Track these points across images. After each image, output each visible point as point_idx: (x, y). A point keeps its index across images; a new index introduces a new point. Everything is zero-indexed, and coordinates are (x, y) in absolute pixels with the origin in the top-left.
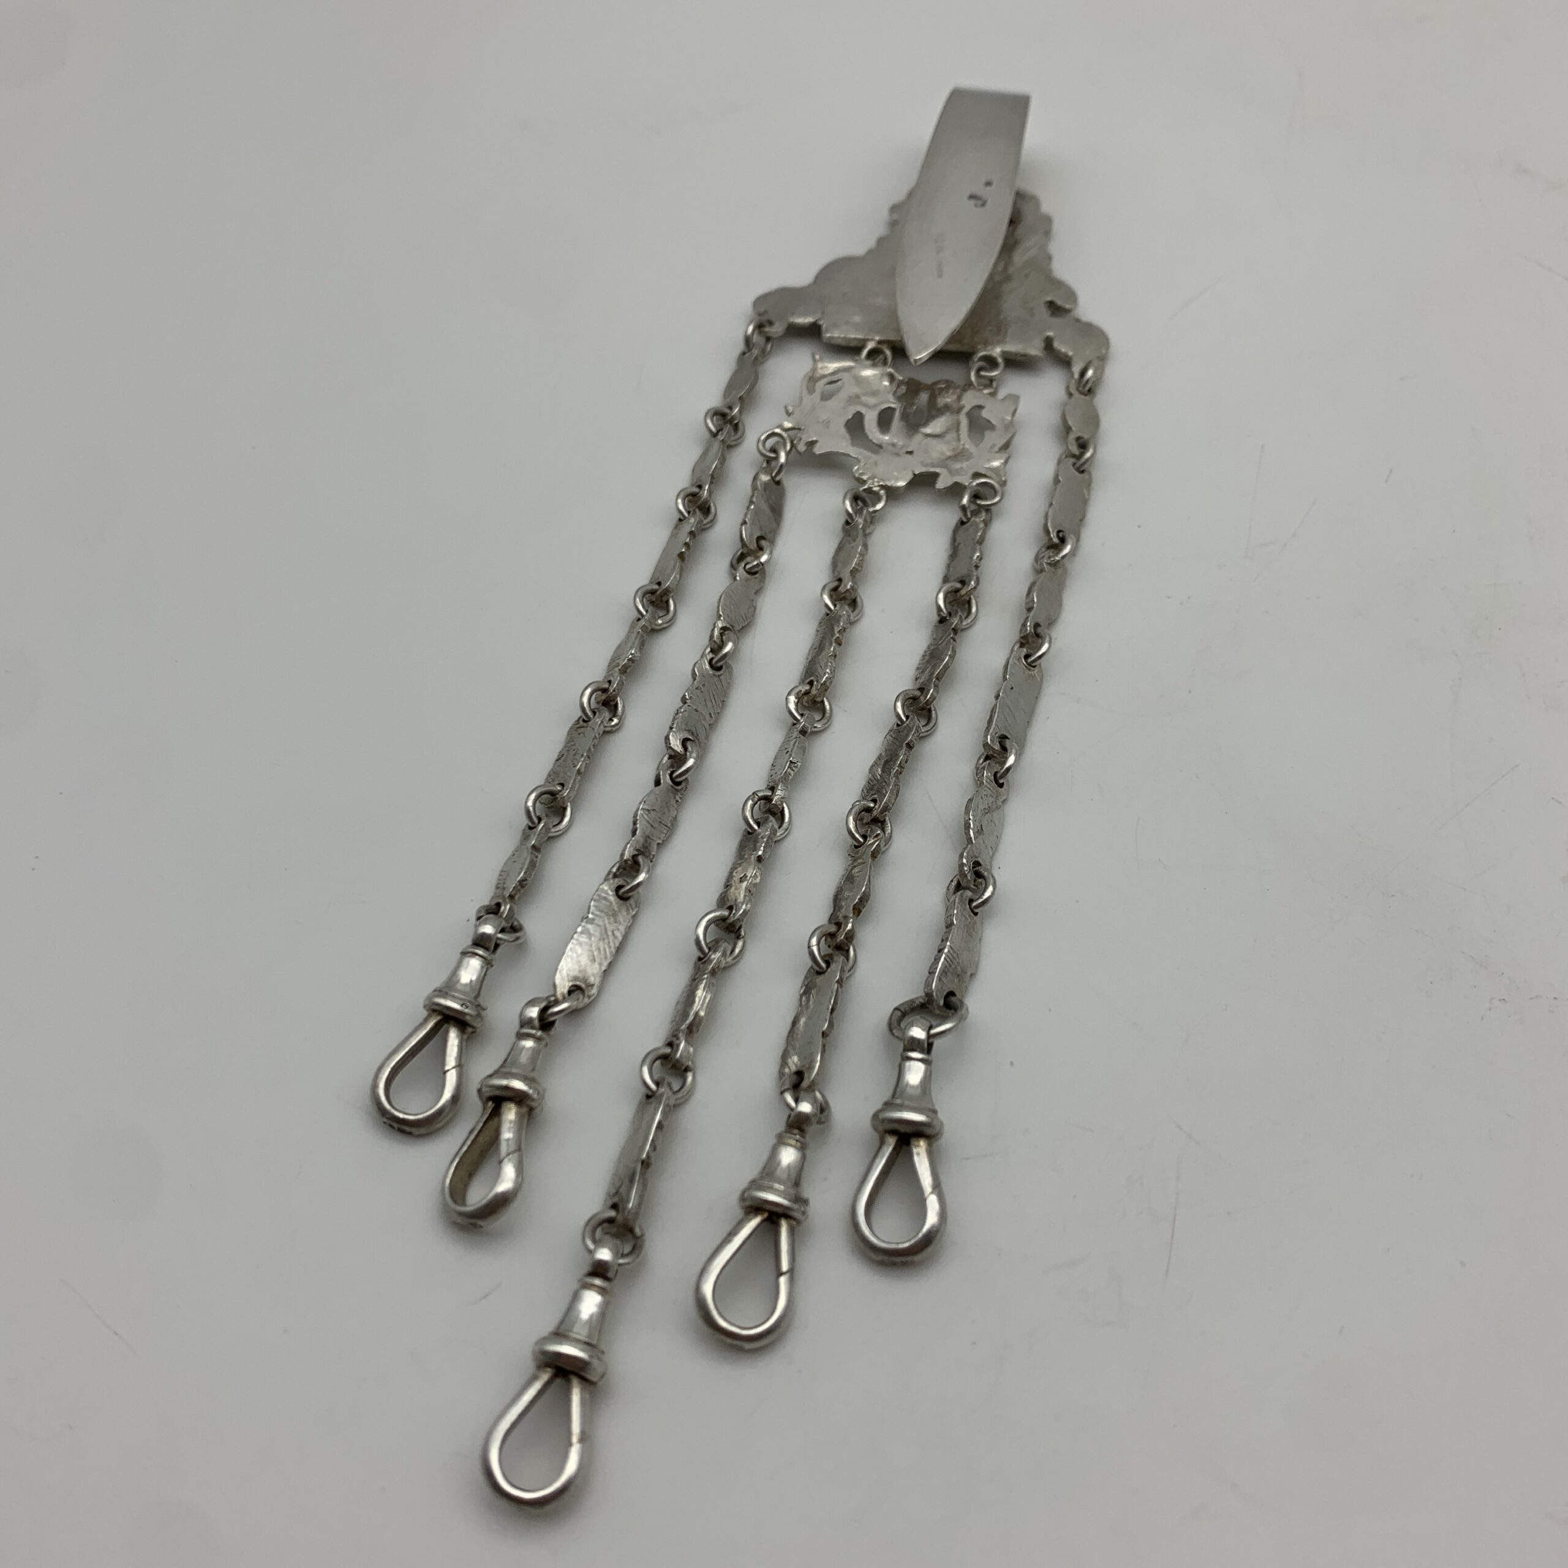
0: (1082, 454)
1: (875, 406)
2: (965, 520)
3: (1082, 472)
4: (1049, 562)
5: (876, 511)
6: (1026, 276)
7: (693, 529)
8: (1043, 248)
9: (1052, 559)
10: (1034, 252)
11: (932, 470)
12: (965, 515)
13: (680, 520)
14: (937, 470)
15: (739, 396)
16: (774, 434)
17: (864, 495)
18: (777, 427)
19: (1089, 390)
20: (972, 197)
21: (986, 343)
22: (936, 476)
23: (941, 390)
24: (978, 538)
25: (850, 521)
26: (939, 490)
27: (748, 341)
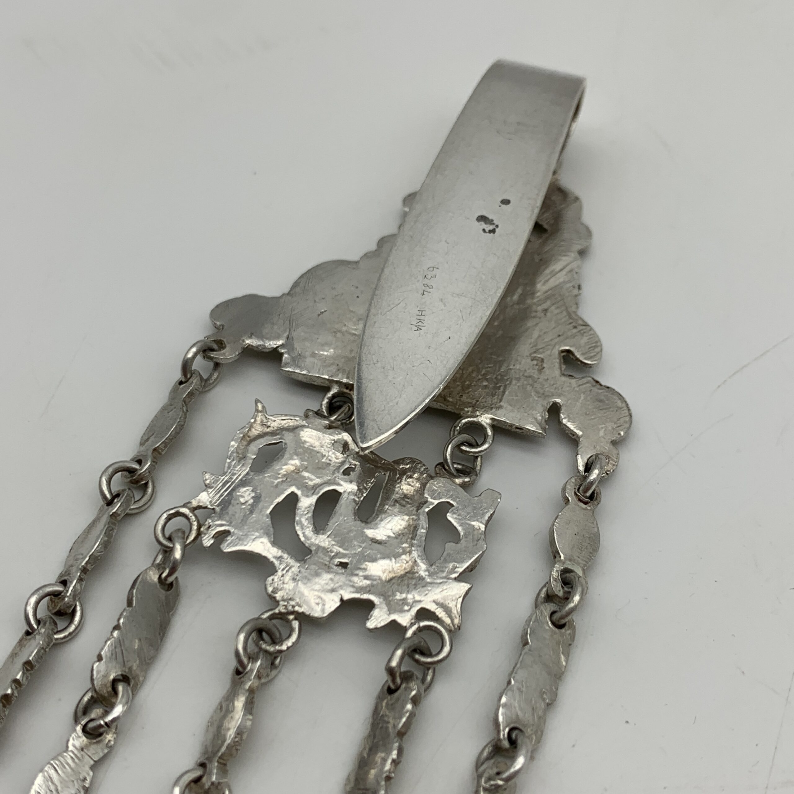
0: (567, 598)
1: (315, 488)
2: (393, 687)
3: (560, 626)
4: (487, 786)
5: (281, 652)
6: (546, 311)
7: (31, 658)
8: (575, 273)
9: (492, 782)
10: (561, 277)
11: (365, 596)
12: (394, 681)
13: (28, 633)
14: (372, 597)
15: (154, 447)
16: (178, 514)
17: (270, 625)
18: (184, 506)
19: (592, 497)
20: (482, 219)
21: (475, 407)
22: (369, 606)
23: (404, 472)
24: (401, 725)
25: (240, 669)
26: (370, 630)
27: (186, 366)
